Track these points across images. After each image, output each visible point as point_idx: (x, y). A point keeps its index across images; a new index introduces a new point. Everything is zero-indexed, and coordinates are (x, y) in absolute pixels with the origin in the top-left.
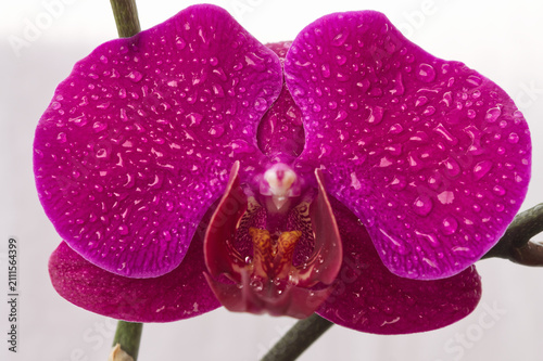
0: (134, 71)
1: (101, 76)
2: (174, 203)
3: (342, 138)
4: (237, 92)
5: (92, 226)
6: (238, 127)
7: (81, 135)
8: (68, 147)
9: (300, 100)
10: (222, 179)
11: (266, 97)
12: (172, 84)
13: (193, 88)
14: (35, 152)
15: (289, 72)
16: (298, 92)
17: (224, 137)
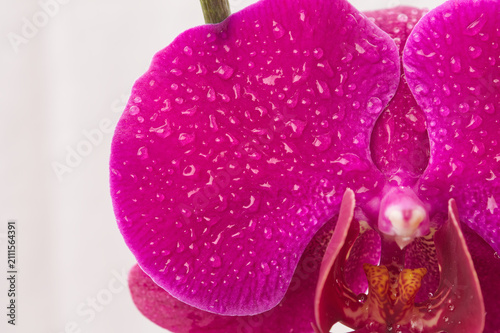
0: (222, 64)
1: (185, 72)
2: (274, 230)
3: (476, 150)
4: (346, 90)
5: (179, 258)
6: (349, 135)
7: (163, 149)
8: (150, 165)
9: (423, 100)
10: (329, 201)
11: (381, 95)
12: (268, 81)
13: (293, 87)
14: (112, 173)
15: (409, 64)
16: (419, 89)
17: (331, 151)
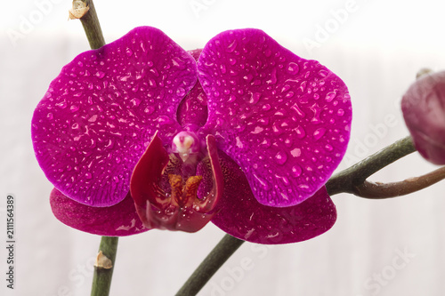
0: (100, 71)
1: (78, 75)
2: (121, 158)
3: (231, 114)
4: (165, 83)
5: (68, 174)
6: (165, 107)
7: (63, 114)
8: (54, 122)
9: (207, 89)
11: (185, 87)
12: (124, 79)
13: (136, 81)
14: (32, 126)
15: (200, 70)
16: (206, 83)
17: (154, 114)
